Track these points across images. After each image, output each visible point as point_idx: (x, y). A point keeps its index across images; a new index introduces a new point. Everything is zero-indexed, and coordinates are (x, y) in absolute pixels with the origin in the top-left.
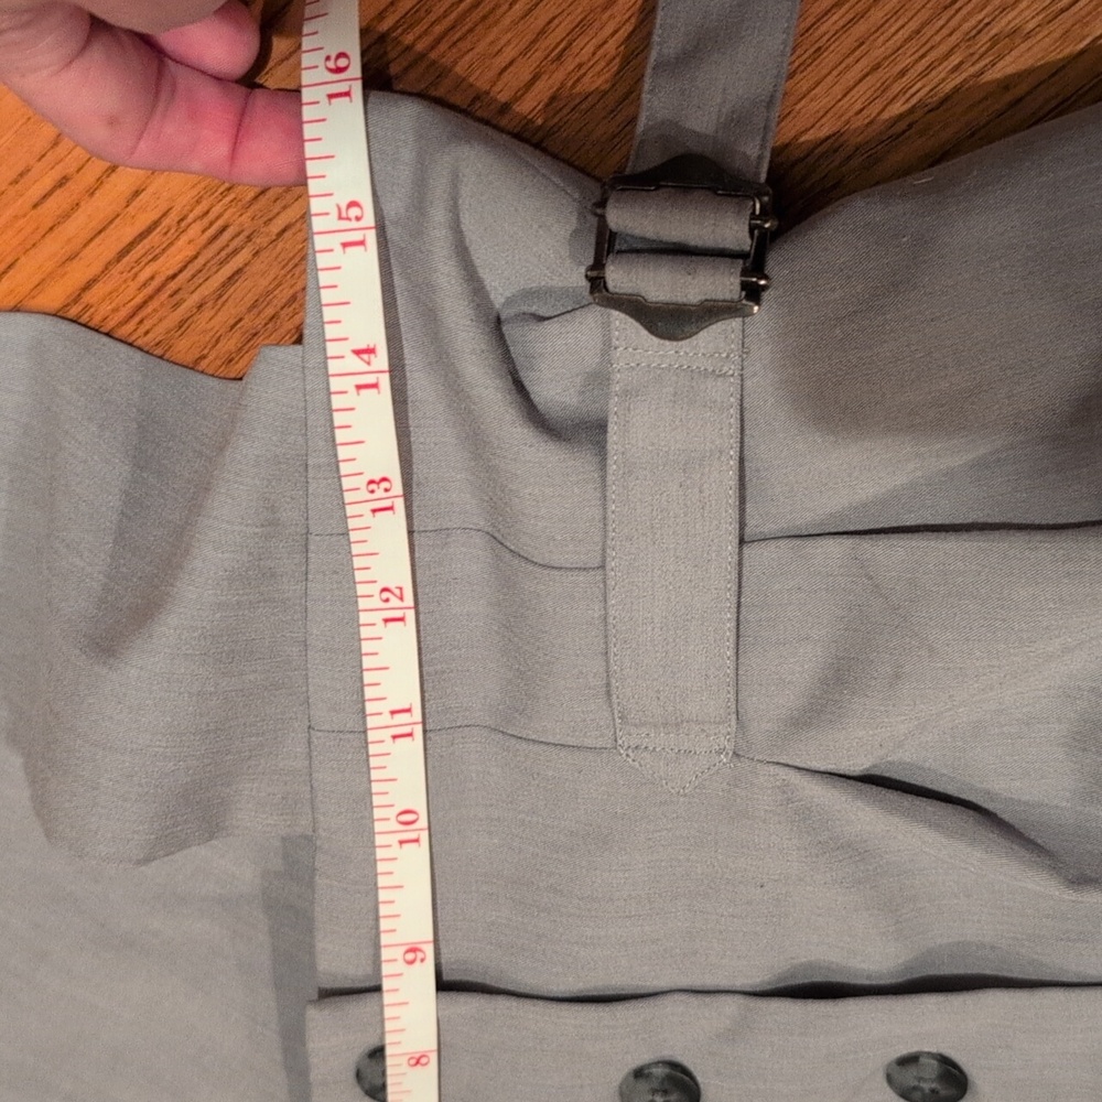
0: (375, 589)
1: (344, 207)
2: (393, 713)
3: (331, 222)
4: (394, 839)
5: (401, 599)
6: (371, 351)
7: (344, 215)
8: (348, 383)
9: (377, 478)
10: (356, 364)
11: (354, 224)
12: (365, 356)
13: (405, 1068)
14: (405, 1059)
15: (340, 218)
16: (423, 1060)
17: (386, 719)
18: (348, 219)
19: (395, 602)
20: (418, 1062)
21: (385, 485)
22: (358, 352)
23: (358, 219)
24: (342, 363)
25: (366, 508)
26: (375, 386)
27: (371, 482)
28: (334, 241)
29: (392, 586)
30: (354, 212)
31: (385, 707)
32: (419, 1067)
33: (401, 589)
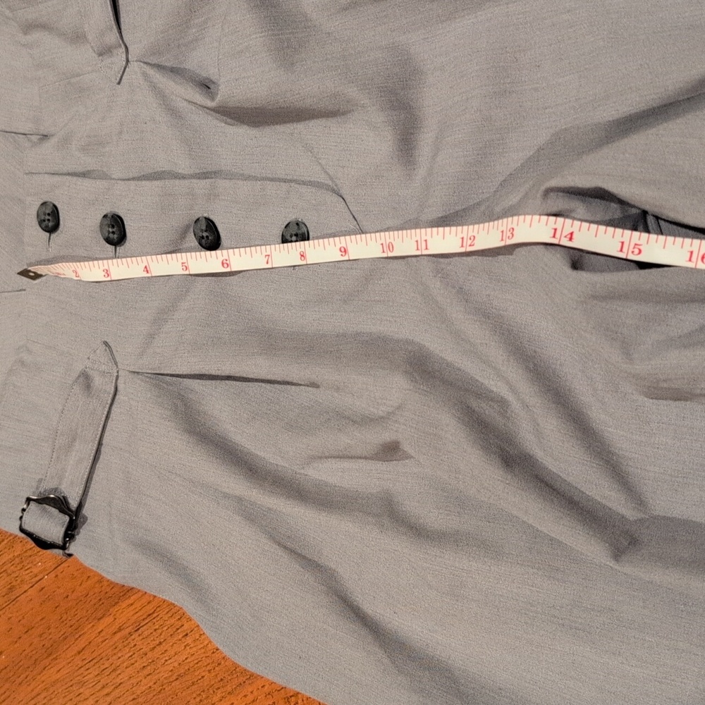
1: (640, 247)
2: (426, 241)
5: (470, 245)
6: (571, 239)
7: (636, 246)
8: (559, 226)
9: (514, 233)
10: (567, 231)
11: (631, 249)
12: (569, 236)
13: (299, 250)
14: (303, 250)
15: (636, 244)
16: (303, 258)
18: (634, 248)
19: (469, 242)
20: (302, 256)
22: (572, 234)
23: (633, 252)
24: (569, 226)
26: (554, 236)
29: (475, 241)
30: (636, 251)
31: (428, 238)
32: (300, 256)
33: (473, 245)
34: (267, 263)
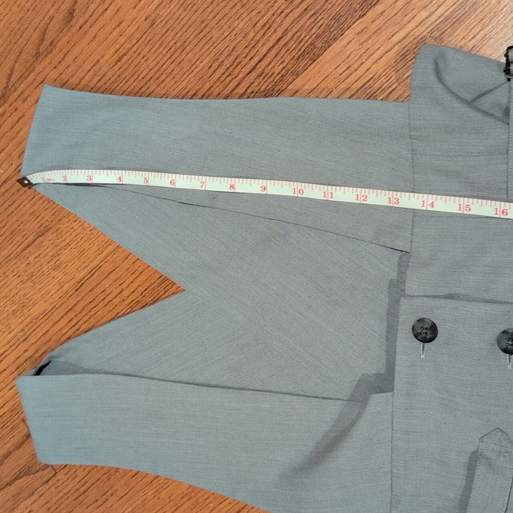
0: (367, 194)
2: (332, 193)
3: (466, 203)
4: (295, 187)
5: (363, 200)
6: (432, 206)
8: (425, 199)
9: (399, 201)
10: (430, 202)
17: (330, 191)
19: (363, 198)
21: (397, 203)
22: (432, 203)
24: (431, 198)
25: (391, 196)
26: (423, 205)
27: (398, 200)
28: (461, 203)
31: (333, 191)
33: (366, 201)
34: (202, 187)
